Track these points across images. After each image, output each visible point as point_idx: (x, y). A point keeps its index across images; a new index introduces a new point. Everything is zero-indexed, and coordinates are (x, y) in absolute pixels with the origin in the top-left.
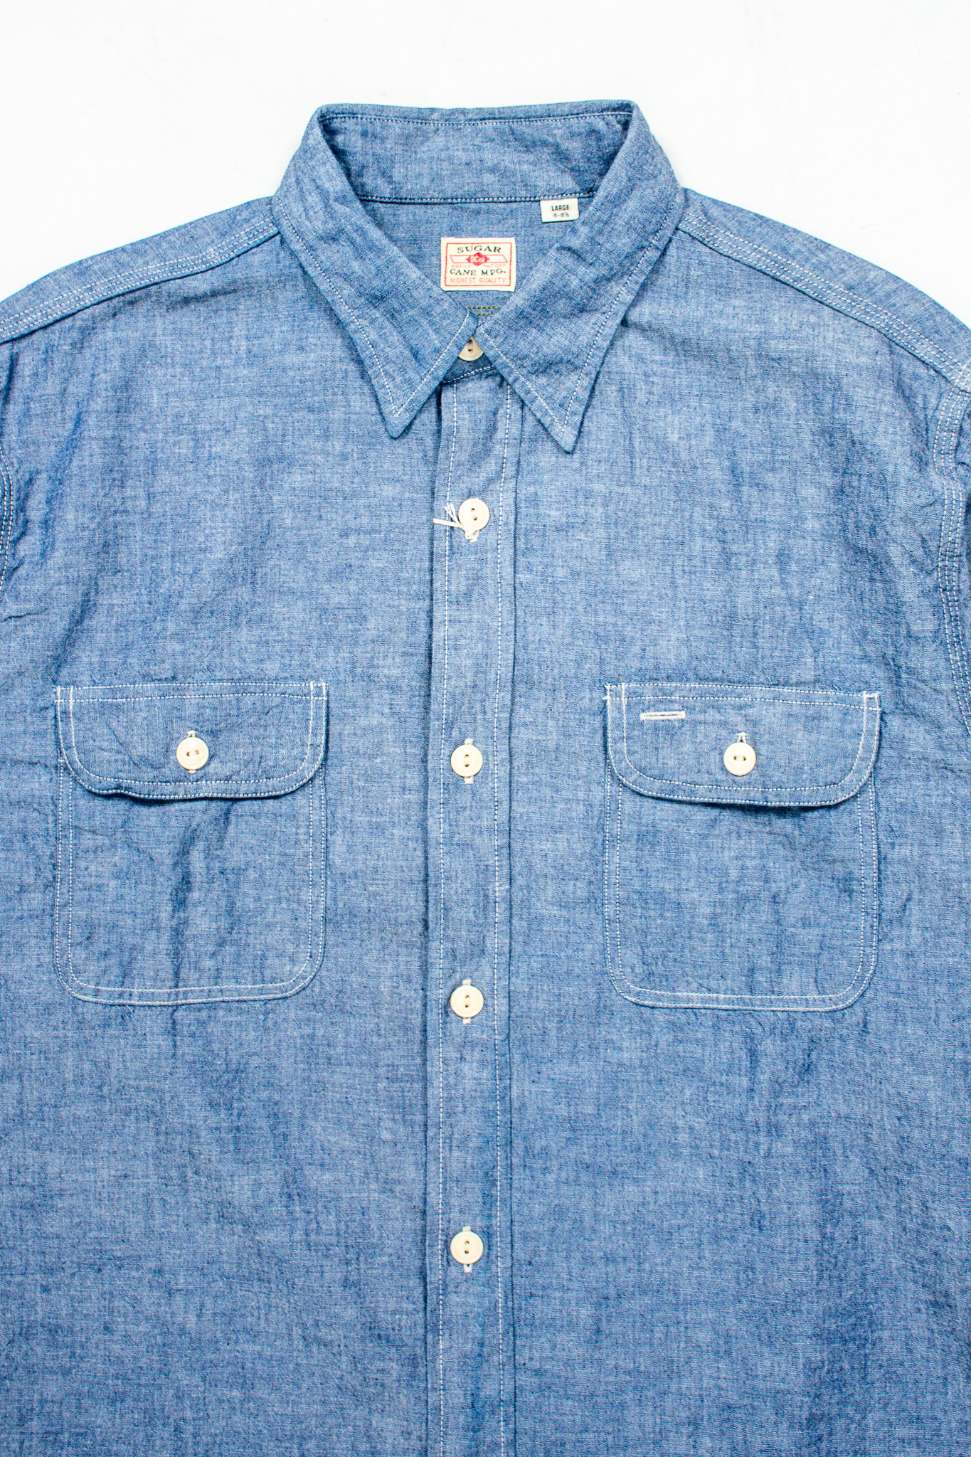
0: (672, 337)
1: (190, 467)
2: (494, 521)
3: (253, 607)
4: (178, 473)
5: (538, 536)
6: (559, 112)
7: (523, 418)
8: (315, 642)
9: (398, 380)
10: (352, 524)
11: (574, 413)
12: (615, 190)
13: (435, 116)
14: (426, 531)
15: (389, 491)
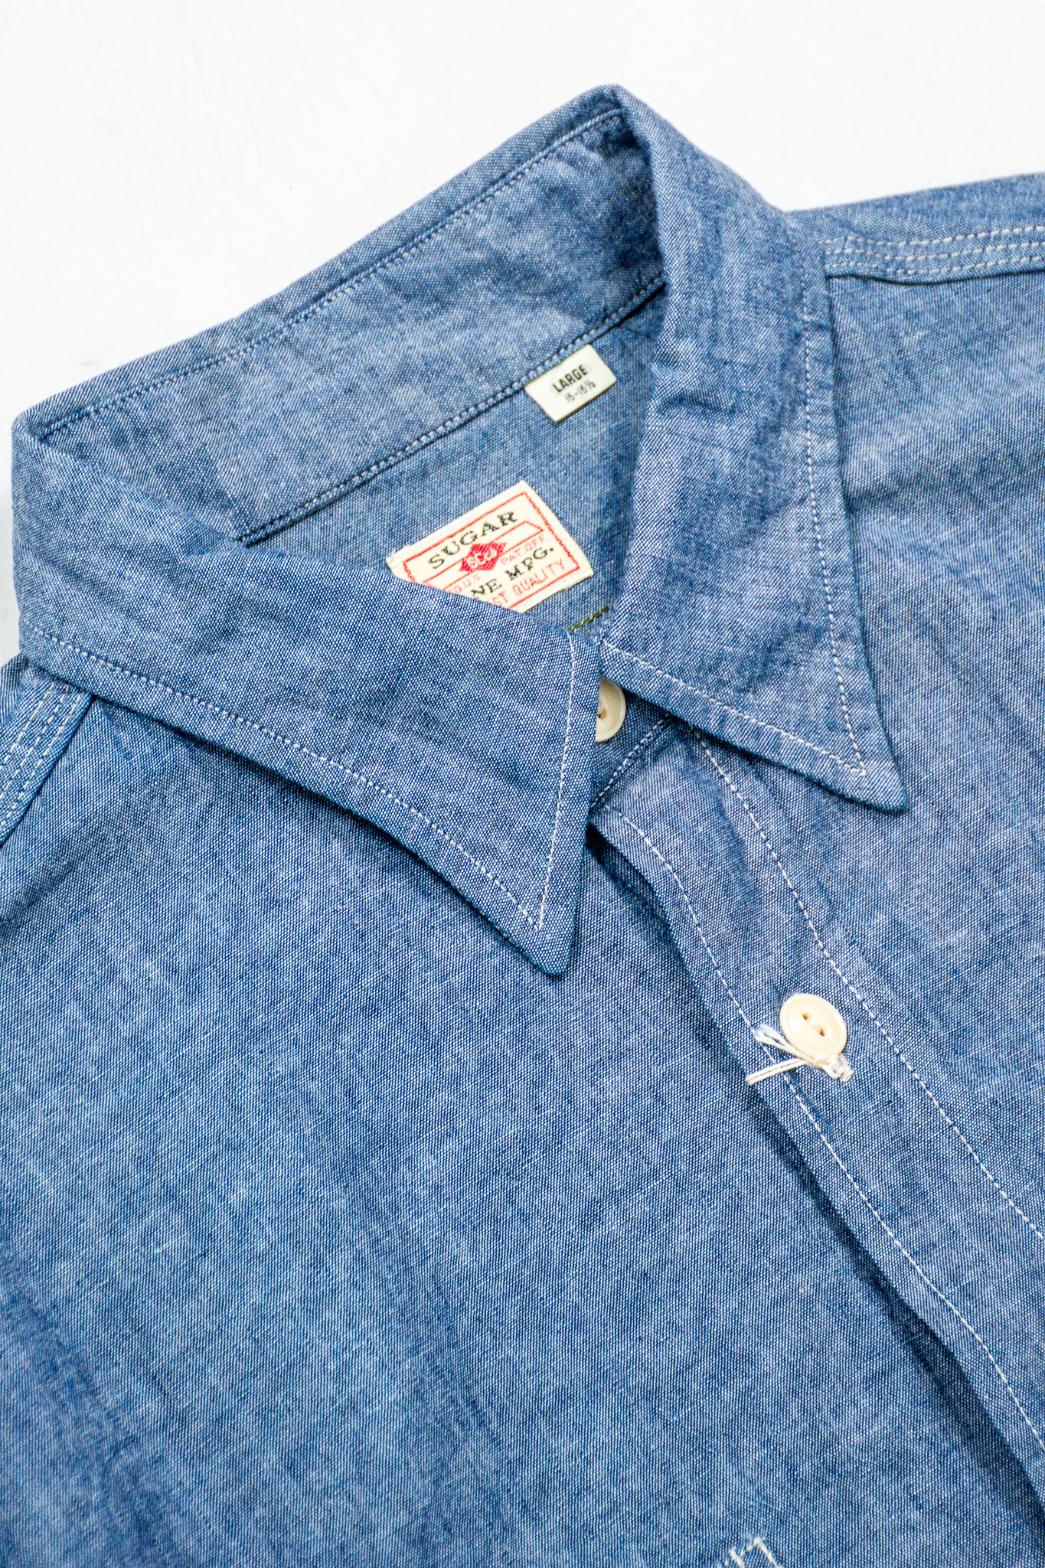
0: (954, 474)
1: (206, 1266)
2: (855, 1017)
3: (512, 1474)
4: (192, 1293)
5: (958, 1000)
6: (465, 194)
7: (776, 794)
8: (680, 1470)
9: (504, 847)
10: (593, 1190)
11: (864, 728)
12: (695, 244)
13: (223, 341)
14: (741, 1119)
15: (618, 1085)
